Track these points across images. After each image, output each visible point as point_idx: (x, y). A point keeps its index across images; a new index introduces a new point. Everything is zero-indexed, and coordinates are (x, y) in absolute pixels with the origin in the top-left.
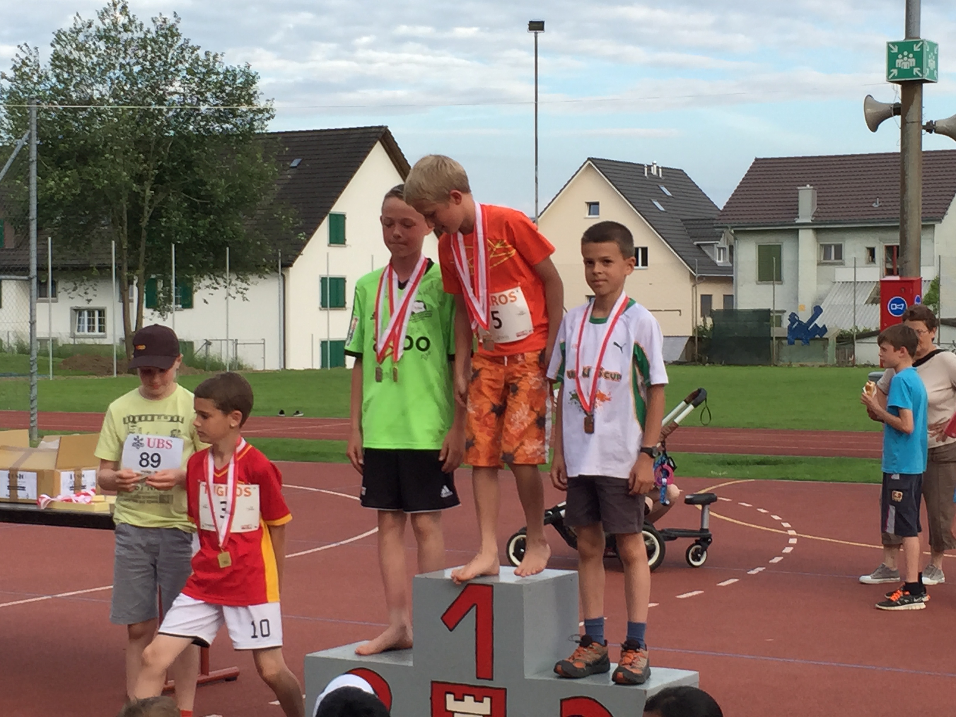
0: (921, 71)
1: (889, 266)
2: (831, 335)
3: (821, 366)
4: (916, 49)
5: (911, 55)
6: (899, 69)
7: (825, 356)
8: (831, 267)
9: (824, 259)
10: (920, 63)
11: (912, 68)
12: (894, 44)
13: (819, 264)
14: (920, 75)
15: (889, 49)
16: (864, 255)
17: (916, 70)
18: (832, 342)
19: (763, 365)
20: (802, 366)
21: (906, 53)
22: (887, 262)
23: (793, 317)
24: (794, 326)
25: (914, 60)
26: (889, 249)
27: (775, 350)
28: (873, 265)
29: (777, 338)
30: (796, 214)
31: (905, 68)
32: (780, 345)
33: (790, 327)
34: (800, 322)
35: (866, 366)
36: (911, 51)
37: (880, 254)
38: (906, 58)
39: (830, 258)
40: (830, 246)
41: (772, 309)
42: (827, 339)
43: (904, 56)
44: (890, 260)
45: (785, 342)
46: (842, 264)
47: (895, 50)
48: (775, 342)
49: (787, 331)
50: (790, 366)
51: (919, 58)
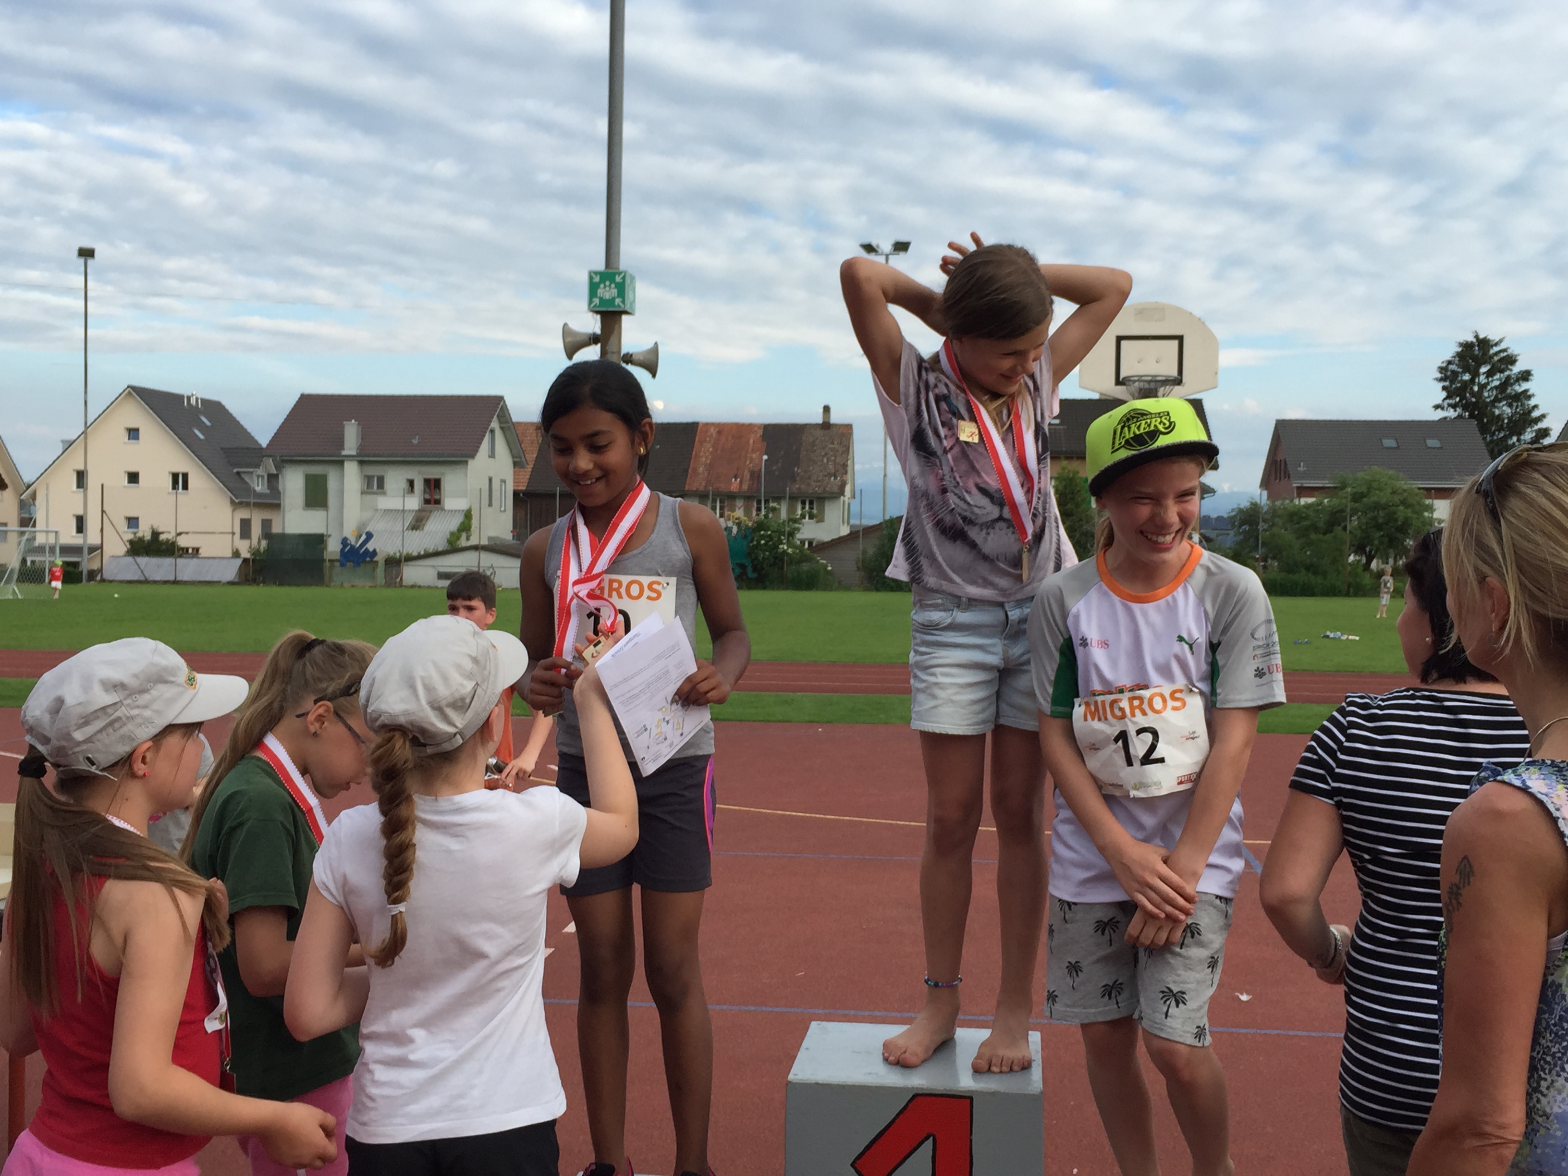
0: (623, 302)
1: (427, 497)
2: (380, 558)
3: (371, 587)
4: (618, 279)
5: (613, 286)
6: (601, 299)
7: (373, 578)
8: (375, 496)
9: (367, 488)
10: (622, 293)
11: (614, 299)
12: (596, 273)
13: (362, 493)
14: (621, 304)
15: (591, 278)
16: (404, 485)
17: (618, 301)
18: (381, 564)
19: (317, 585)
20: (353, 586)
21: (607, 283)
22: (425, 492)
23: (345, 542)
24: (347, 549)
25: (616, 291)
26: (427, 482)
27: (326, 572)
28: (413, 495)
29: (329, 560)
30: (341, 446)
31: (607, 297)
32: (332, 567)
33: (342, 550)
34: (352, 547)
35: (413, 586)
36: (612, 280)
37: (419, 486)
38: (607, 289)
39: (373, 488)
40: (373, 477)
41: (325, 533)
42: (377, 562)
43: (605, 287)
44: (427, 490)
45: (338, 564)
46: (384, 494)
47: (597, 279)
48: (327, 564)
49: (339, 555)
50: (342, 585)
51: (621, 289)
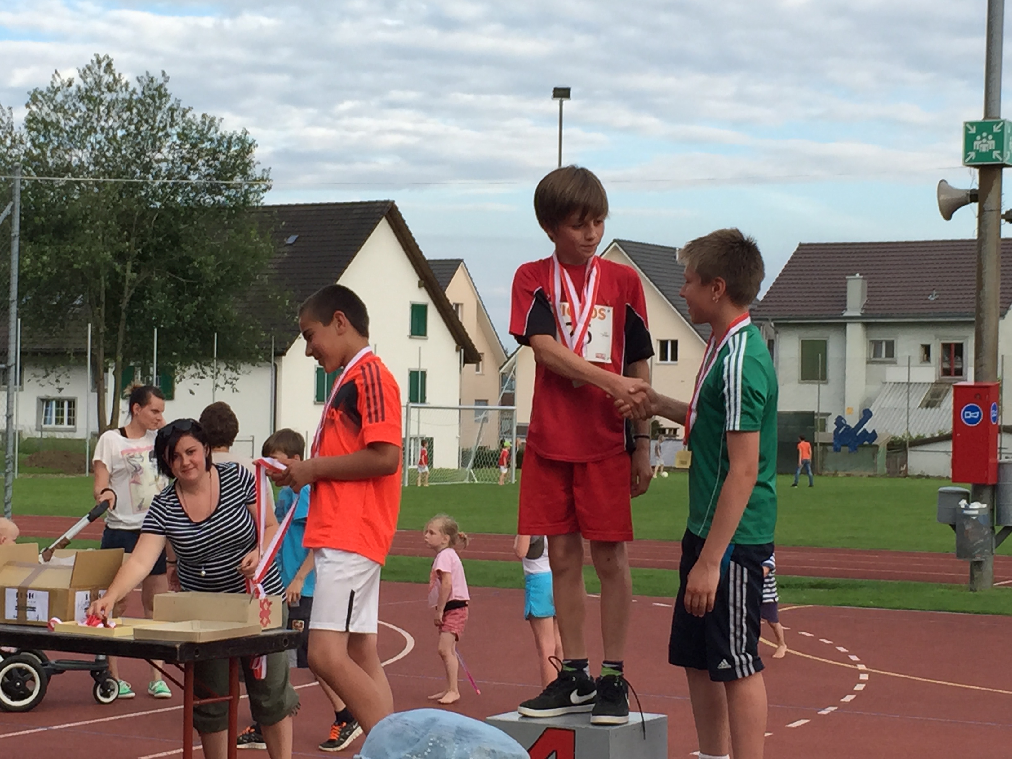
0: (1001, 155)
1: (946, 366)
2: (882, 442)
3: (869, 476)
4: (996, 129)
5: (990, 137)
6: (977, 152)
7: (874, 465)
8: (882, 366)
9: (874, 357)
10: (1000, 146)
11: (991, 151)
12: (972, 124)
13: (868, 363)
14: (1000, 158)
15: (967, 130)
16: (918, 353)
17: (996, 154)
18: (883, 449)
20: (848, 475)
21: (984, 134)
22: (943, 360)
23: (840, 421)
24: (841, 431)
25: (993, 142)
26: (946, 347)
27: (819, 457)
28: (928, 364)
29: (822, 444)
30: (844, 307)
31: (984, 150)
32: (824, 451)
33: (836, 432)
34: (848, 427)
35: (919, 476)
36: (990, 132)
37: (936, 352)
38: (984, 140)
39: (881, 356)
40: (881, 342)
41: (816, 411)
42: (877, 446)
43: (982, 138)
44: (946, 359)
45: (831, 448)
46: (895, 363)
47: (973, 131)
48: (819, 448)
49: (832, 436)
50: (835, 475)
51: (999, 139)
